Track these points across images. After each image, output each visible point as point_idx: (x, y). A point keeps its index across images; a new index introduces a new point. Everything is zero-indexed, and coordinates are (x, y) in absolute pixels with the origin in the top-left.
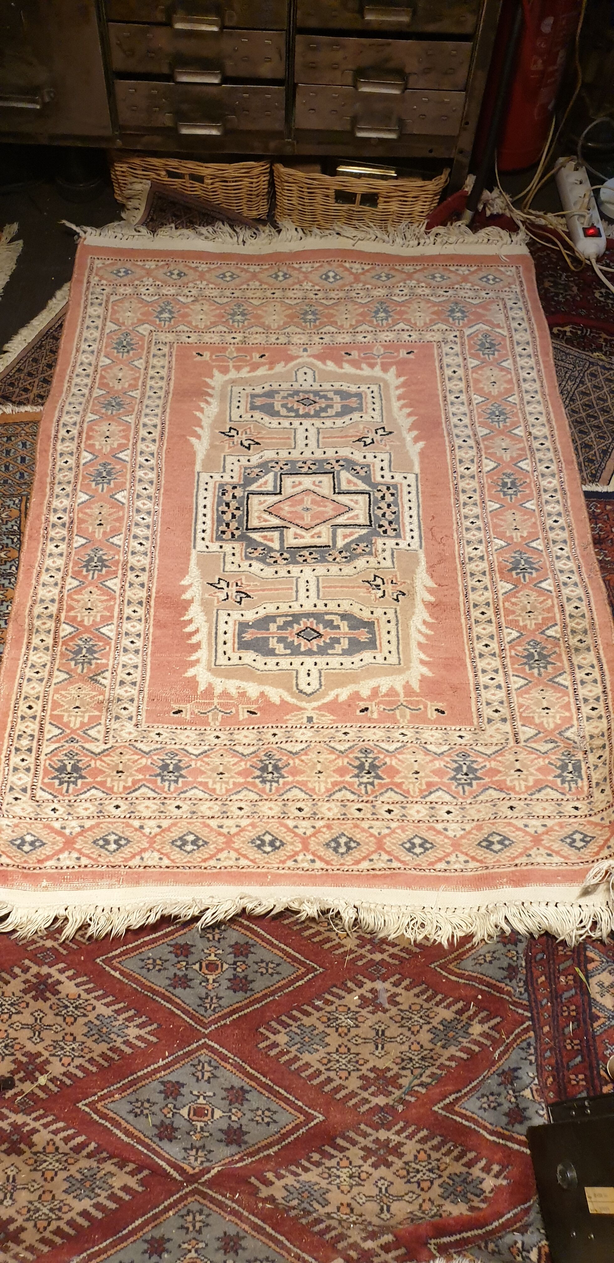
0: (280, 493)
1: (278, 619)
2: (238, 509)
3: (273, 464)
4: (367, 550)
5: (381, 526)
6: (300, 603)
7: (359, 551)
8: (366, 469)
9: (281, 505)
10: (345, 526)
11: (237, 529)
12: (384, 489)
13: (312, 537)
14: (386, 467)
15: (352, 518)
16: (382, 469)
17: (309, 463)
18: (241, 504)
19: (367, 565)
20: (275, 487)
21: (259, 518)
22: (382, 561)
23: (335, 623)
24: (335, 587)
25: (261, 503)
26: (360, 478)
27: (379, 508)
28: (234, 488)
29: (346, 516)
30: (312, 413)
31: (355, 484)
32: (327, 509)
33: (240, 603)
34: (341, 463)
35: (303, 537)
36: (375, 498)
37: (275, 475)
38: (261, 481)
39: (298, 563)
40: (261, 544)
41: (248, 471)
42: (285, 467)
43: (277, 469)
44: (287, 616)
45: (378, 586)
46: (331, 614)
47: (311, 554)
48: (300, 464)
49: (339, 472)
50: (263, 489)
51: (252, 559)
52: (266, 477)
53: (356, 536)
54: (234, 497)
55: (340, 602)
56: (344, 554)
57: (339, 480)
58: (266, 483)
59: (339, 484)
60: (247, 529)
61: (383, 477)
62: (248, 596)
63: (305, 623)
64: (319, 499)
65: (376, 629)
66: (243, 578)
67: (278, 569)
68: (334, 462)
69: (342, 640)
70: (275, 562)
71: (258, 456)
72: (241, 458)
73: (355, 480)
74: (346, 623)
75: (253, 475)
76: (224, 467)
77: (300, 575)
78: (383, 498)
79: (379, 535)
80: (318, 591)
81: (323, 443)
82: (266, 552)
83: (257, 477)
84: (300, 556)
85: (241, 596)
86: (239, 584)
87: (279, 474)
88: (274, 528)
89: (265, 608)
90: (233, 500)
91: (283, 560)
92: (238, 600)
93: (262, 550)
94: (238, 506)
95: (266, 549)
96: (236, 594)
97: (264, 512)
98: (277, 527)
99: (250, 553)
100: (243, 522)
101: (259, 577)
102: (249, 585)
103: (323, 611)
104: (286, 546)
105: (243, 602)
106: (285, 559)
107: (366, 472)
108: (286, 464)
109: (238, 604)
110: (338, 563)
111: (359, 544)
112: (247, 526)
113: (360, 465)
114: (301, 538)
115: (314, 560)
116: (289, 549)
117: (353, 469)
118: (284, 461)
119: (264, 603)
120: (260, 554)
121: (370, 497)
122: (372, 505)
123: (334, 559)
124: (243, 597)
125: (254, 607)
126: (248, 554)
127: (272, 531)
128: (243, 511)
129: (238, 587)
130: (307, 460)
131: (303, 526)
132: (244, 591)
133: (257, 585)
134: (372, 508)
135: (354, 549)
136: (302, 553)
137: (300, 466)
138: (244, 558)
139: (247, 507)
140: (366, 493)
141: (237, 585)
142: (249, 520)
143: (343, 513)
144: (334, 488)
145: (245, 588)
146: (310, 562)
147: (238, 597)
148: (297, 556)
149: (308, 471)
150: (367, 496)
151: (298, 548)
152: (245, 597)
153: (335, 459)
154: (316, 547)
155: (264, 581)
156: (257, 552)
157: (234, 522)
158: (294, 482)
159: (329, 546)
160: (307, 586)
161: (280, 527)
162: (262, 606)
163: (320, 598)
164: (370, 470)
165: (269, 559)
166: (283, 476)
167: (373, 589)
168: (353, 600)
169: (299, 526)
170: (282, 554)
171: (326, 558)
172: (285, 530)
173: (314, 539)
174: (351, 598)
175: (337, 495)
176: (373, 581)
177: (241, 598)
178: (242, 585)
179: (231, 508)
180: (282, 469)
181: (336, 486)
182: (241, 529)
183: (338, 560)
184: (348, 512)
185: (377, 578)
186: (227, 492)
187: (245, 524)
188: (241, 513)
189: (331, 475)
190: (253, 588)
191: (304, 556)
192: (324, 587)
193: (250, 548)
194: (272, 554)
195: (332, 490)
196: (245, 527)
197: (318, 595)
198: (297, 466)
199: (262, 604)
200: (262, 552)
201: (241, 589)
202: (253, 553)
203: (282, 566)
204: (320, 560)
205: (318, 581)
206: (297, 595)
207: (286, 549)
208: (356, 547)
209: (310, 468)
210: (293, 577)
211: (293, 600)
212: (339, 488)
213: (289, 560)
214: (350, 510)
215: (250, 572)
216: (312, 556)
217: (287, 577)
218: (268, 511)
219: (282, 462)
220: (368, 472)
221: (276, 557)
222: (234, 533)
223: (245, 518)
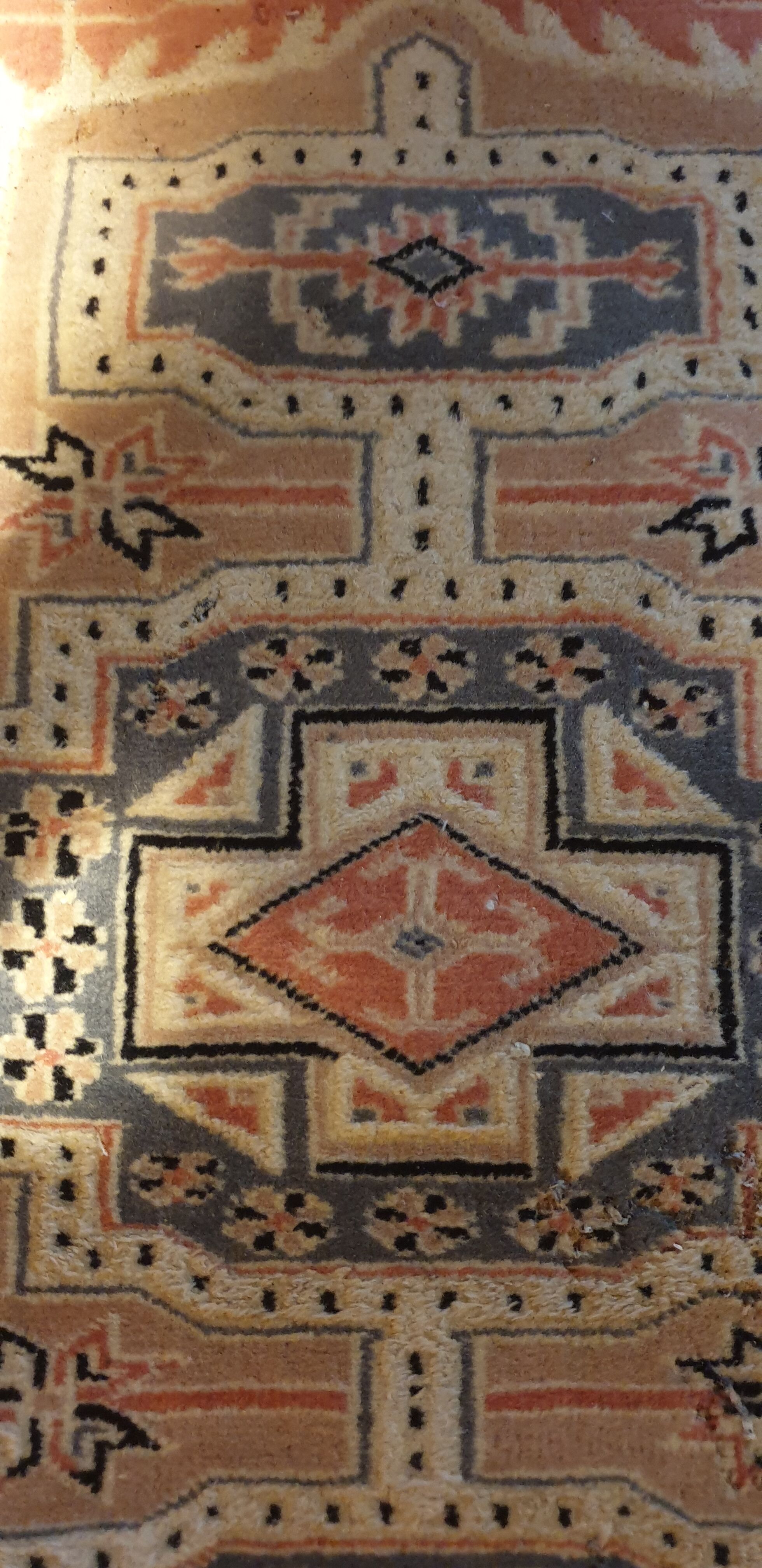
0: (292, 841)
2: (84, 935)
3: (263, 655)
4: (710, 1192)
6: (379, 1491)
7: (669, 1199)
8: (709, 700)
9: (296, 918)
10: (606, 1051)
11: (83, 1047)
13: (444, 1113)
15: (637, 1002)
17: (431, 648)
18: (102, 906)
19: (704, 1278)
20: (268, 798)
21: (187, 987)
24: (549, 1399)
25: (196, 901)
26: (678, 753)
28: (71, 800)
29: (610, 990)
30: (452, 335)
31: (655, 793)
32: (515, 944)
33: (94, 1479)
34: (589, 655)
35: (397, 1110)
36: (754, 877)
37: (273, 718)
39: (375, 1252)
40: (196, 1132)
41: (140, 695)
42: (319, 675)
43: (279, 685)
47: (434, 1204)
48: (390, 656)
49: (575, 712)
50: (212, 811)
51: (151, 1217)
52: (227, 739)
53: (657, 1112)
54: (67, 862)
55: (569, 1497)
56: (594, 1216)
57: (576, 761)
58: (223, 773)
59: (577, 787)
60: (130, 1051)
64: (475, 874)
66: (113, 1325)
67: (278, 1281)
68: (553, 652)
70: (265, 1241)
71: (185, 604)
72: (107, 614)
73: (655, 765)
75: (164, 723)
76: (24, 669)
77: (379, 1321)
80: (467, 1423)
81: (506, 527)
82: (219, 1185)
83: (182, 732)
84: (385, 1214)
85: (100, 1436)
86: (94, 1366)
87: (288, 718)
88: (255, 1048)
89: (212, 1512)
90: (63, 881)
91: (300, 1235)
92: (87, 1463)
93: (200, 1170)
94: (88, 923)
95: (221, 1167)
96: (78, 1423)
97: (210, 954)
98: (275, 1048)
99: (146, 1185)
100: (109, 1012)
101: (186, 1318)
102: (137, 1370)
103: (486, 1544)
104: (316, 1154)
105: (110, 1476)
106: (312, 1230)
107: (711, 719)
108: (324, 656)
109: (83, 1490)
110: (564, 1259)
111: (669, 1161)
112: (129, 1034)
113: (680, 675)
114: (387, 1118)
115: (449, 1243)
116: (329, 1176)
117: (645, 695)
118: (315, 634)
119: (211, 1481)
120: (190, 1193)
121: (725, 874)
122: (735, 926)
123: (548, 1242)
124: (112, 1447)
125: (162, 1506)
126: (134, 1187)
127: (252, 1068)
128: (110, 947)
129: (88, 1382)
130: (425, 634)
131: (401, 1050)
132: (115, 1408)
133: (173, 1364)
134: (734, 941)
135: (647, 1191)
136: (391, 1201)
137: (390, 668)
138: (116, 1218)
139: (131, 926)
140: (709, 848)
141: (83, 1372)
142: (140, 997)
143: (595, 971)
144: (552, 813)
145: (122, 1391)
146: (429, 1252)
147: (88, 1444)
148: (369, 1214)
149: (426, 699)
150: (713, 863)
151: (375, 1169)
152: (121, 1445)
153: (559, 633)
154: (459, 1167)
155: (211, 1345)
156: (176, 1182)
157: (64, 1010)
158: (357, 768)
159: (523, 1169)
160: (414, 1390)
161: (286, 1048)
162: (200, 1497)
163: (474, 1471)
164: (729, 706)
165: (232, 1222)
166: (306, 729)
167: (731, 1410)
168: (634, 1486)
169: (378, 1045)
170: (294, 1203)
171: (511, 1232)
172: (312, 1062)
173: (451, 1127)
174: (623, 1472)
175: (565, 853)
176: (728, 1363)
177: (102, 1448)
178: (108, 1372)
179: (51, 933)
180: (301, 683)
181: (562, 803)
182: (100, 1050)
183: (565, 1243)
184: (617, 961)
185: (747, 1346)
186: (33, 834)
187: (120, 1023)
188: (100, 957)
189: (538, 730)
190: (157, 1389)
191: (402, 1217)
192: (495, 1402)
193: (146, 1157)
194: (251, 1199)
195: (540, 825)
196: (119, 1040)
197: (467, 1454)
198: (374, 667)
199: (203, 1487)
200: (200, 1180)
201: (103, 1393)
202: (159, 1183)
203: (296, 1265)
204: (475, 1241)
205: (467, 1361)
206: (365, 1445)
207: (313, 1173)
208: (654, 1178)
209: (435, 683)
210: (349, 1330)
211: (345, 1472)
212: (577, 813)
213: (331, 1235)
214: (626, 952)
215: (146, 1295)
216: (443, 1219)
217: (317, 1330)
218: (233, 950)
219: (302, 640)
220: (721, 719)
221: (265, 1217)
222: (69, 1073)
223: (121, 988)
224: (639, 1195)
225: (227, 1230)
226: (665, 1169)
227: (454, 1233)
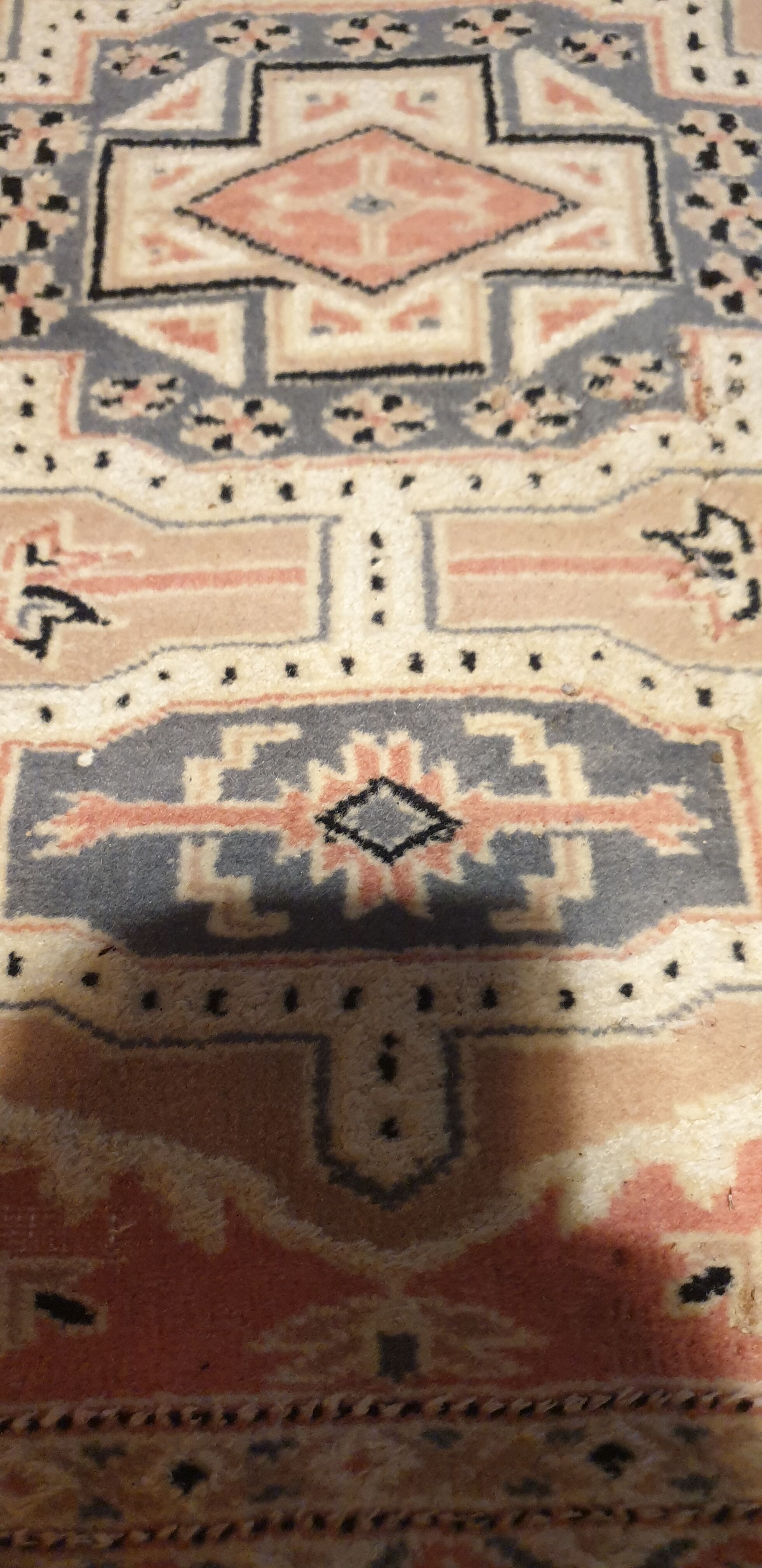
0: (253, 139)
1: (229, 735)
2: (57, 203)
3: (228, 30)
4: (660, 383)
5: (711, 279)
6: (339, 647)
7: (621, 388)
8: (624, 43)
9: (256, 188)
10: (551, 274)
11: (51, 292)
12: (710, 124)
13: (398, 324)
14: (710, 35)
15: (578, 241)
16: (694, 43)
17: (377, 24)
18: (75, 183)
19: (663, 457)
20: (230, 115)
21: (152, 242)
22: (735, 440)
23: (520, 757)
24: (513, 565)
25: (162, 179)
26: (601, 77)
27: (697, 201)
28: (51, 118)
29: (551, 232)
31: (583, 104)
32: (463, 204)
33: (39, 647)
34: (517, 20)
35: (351, 325)
36: (677, 162)
37: (235, 67)
38: (170, 92)
39: (331, 446)
40: (158, 360)
41: (119, 54)
42: (278, 43)
43: (244, 47)
44: (273, 716)
45: (720, 558)
46: (499, 705)
47: (391, 403)
48: (342, 30)
49: (507, 58)
50: (179, 124)
51: (109, 428)
52: (193, 79)
53: (602, 319)
54: (45, 155)
55: (539, 643)
56: (549, 404)
57: (511, 87)
58: (190, 100)
59: (513, 102)
60: (96, 293)
61: (699, 74)
62: (84, 613)
63: (366, 758)
64: (422, 161)
65: (733, 784)
66: (66, 520)
67: (236, 477)
68: (485, 20)
69: (558, 852)
70: (223, 443)
72: (90, 7)
73: (580, 85)
74: (572, 753)
75: (137, 71)
76: (14, 40)
77: (338, 505)
78: (709, 159)
79: (707, 316)
80: (430, 585)
82: (178, 397)
83: (152, 77)
84: (342, 413)
85: (48, 613)
86: (44, 553)
87: (249, 67)
88: (217, 285)
89: (164, 676)
90: (41, 167)
91: (259, 435)
92: (33, 633)
93: (161, 387)
94: (62, 193)
95: (181, 382)
96: (25, 601)
97: (175, 216)
98: (235, 283)
99: (106, 403)
100: (77, 262)
101: (141, 515)
102: (87, 558)
103: (454, 690)
104: (273, 365)
105: (55, 645)
106: (269, 429)
107: (627, 55)
108: (283, 30)
109: (29, 656)
110: (522, 445)
111: (617, 355)
112: (96, 279)
113: (597, 28)
114: (343, 331)
115: (405, 436)
116: (287, 382)
117: (567, 43)
118: (274, 17)
119: (163, 649)
120: (149, 406)
121: (650, 156)
122: (663, 191)
123: (505, 429)
124: (58, 620)
125: (111, 673)
126: (94, 405)
127: (212, 301)
128: (82, 213)
129: (37, 568)
130: (372, 15)
131: (355, 277)
132: (65, 589)
133: (128, 555)
134: (663, 200)
135: (599, 381)
136: (347, 401)
137: (340, 36)
138: (74, 428)
139: (102, 197)
140: (634, 140)
141: (32, 556)
142: (108, 251)
143: (537, 222)
144: (491, 119)
145: (72, 576)
146: (388, 444)
147: (34, 620)
148: (327, 413)
149: (374, 54)
150: (639, 151)
151: (332, 375)
152: (69, 620)
153: (489, 8)
154: (414, 369)
155: (168, 538)
156: (136, 398)
157: (36, 263)
158: (312, 98)
159: (477, 367)
160: (374, 561)
161: (246, 282)
162: (150, 664)
163: (438, 622)
164: (642, 48)
165: (190, 429)
166: (265, 75)
167: (701, 574)
168: (606, 633)
169: (333, 276)
170: (252, 407)
171: (466, 422)
172: (270, 292)
173: (405, 334)
174: (594, 622)
175: (505, 145)
176: (696, 535)
177: (47, 624)
178: (58, 558)
179: (28, 201)
180: (260, 46)
181: (499, 112)
182: (68, 293)
183: (520, 431)
184: (557, 214)
185: (713, 519)
186: (16, 137)
187: (88, 271)
188: (70, 221)
189: (476, 69)
190: (108, 574)
191: (359, 415)
192: (458, 568)
193: (107, 381)
194: (209, 408)
195: (482, 127)
196: (86, 286)
197: (431, 608)
198: (327, 37)
199: (153, 655)
200: (160, 396)
201: (51, 576)
202: (119, 400)
203: (254, 462)
204: (433, 432)
205: (428, 535)
206: (325, 609)
207: (271, 382)
208: (604, 369)
209: (380, 43)
210: (305, 517)
211: (305, 634)
212: (513, 118)
213: (289, 433)
214: (565, 207)
215: (100, 494)
216: (399, 415)
217: (276, 520)
218: (195, 212)
219: (262, 21)
220: (636, 56)
221: (223, 422)
222: (37, 312)
223: (90, 244)
224: (592, 384)
225: (185, 436)
226: (614, 362)
227: (411, 426)
